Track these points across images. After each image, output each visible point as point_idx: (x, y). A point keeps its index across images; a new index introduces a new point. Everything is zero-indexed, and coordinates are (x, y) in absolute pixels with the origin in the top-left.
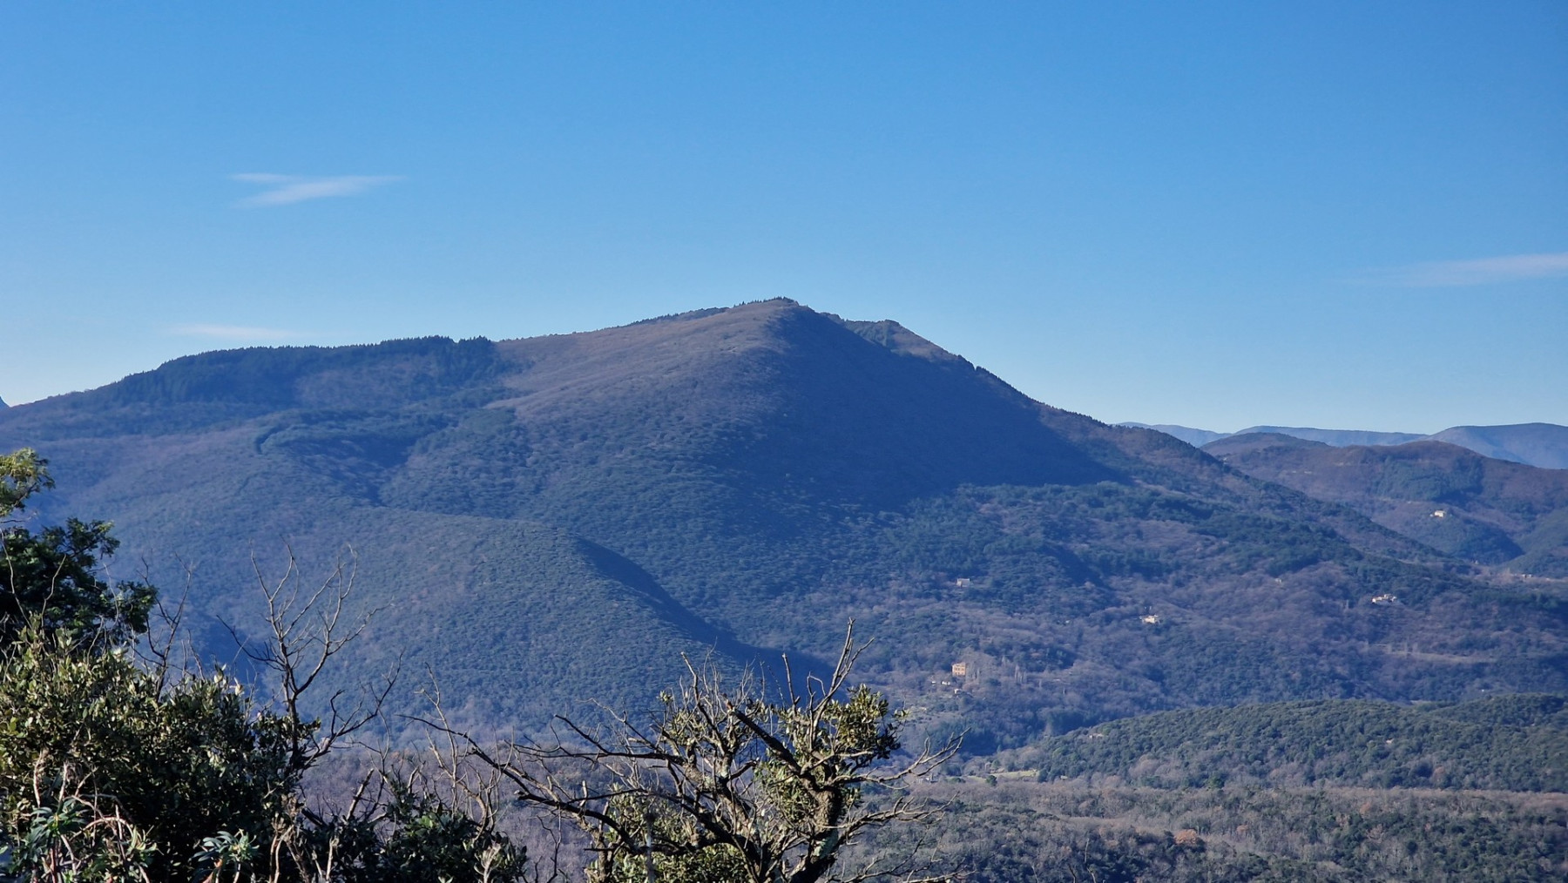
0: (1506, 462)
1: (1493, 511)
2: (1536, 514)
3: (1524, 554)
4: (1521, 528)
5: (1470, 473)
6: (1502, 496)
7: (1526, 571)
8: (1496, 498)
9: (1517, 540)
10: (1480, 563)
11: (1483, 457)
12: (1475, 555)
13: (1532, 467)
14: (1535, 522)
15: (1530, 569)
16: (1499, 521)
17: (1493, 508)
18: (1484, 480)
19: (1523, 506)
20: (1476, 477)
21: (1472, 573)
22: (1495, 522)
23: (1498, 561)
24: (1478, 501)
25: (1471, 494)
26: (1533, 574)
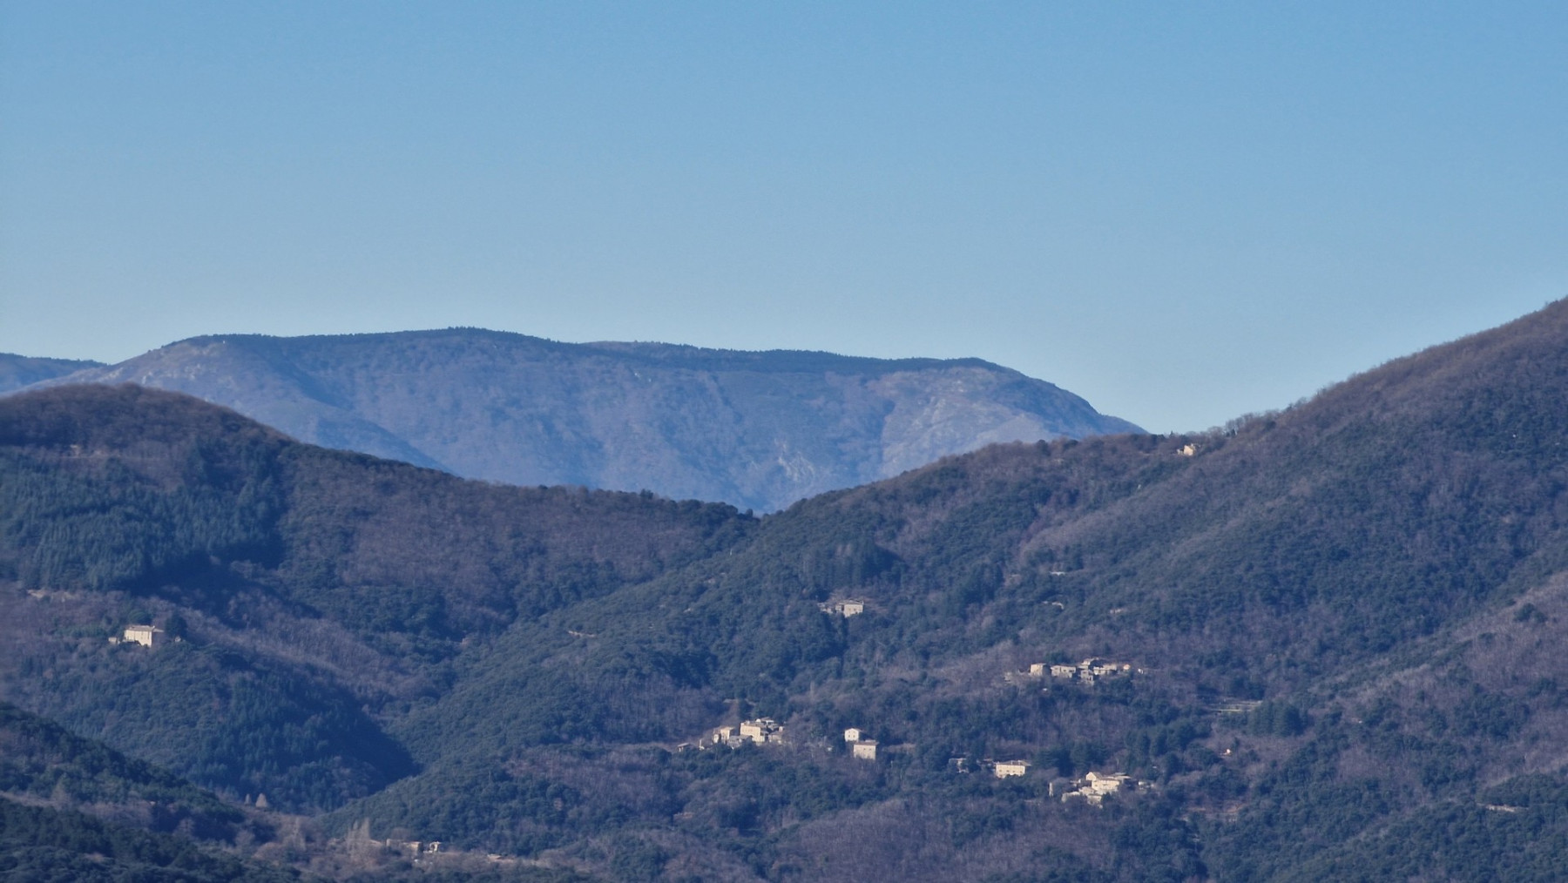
0: (363, 461)
1: (319, 627)
2: (458, 636)
3: (417, 770)
4: (405, 683)
5: (243, 498)
6: (347, 576)
7: (424, 832)
8: (328, 580)
9: (395, 723)
10: (274, 805)
11: (285, 443)
12: (256, 777)
13: (446, 477)
14: (457, 662)
15: (437, 825)
16: (334, 658)
17: (318, 615)
18: (291, 518)
19: (415, 610)
20: (262, 507)
21: (244, 837)
22: (322, 662)
23: (333, 798)
24: (269, 591)
25: (247, 567)
26: (445, 840)
